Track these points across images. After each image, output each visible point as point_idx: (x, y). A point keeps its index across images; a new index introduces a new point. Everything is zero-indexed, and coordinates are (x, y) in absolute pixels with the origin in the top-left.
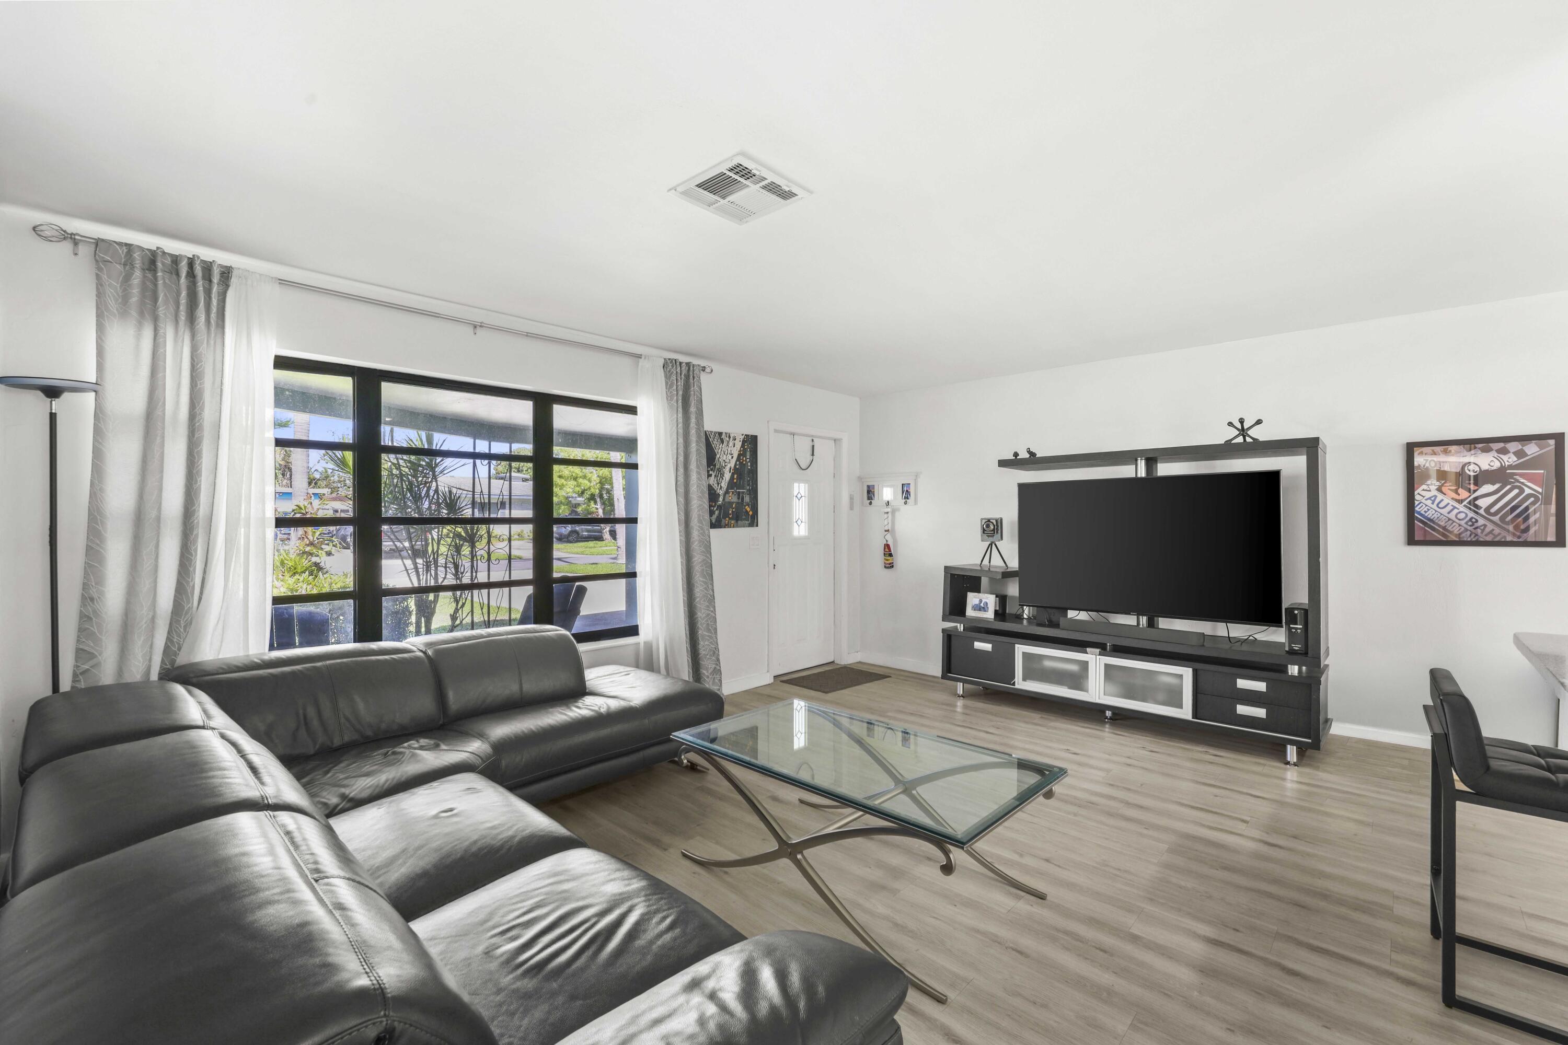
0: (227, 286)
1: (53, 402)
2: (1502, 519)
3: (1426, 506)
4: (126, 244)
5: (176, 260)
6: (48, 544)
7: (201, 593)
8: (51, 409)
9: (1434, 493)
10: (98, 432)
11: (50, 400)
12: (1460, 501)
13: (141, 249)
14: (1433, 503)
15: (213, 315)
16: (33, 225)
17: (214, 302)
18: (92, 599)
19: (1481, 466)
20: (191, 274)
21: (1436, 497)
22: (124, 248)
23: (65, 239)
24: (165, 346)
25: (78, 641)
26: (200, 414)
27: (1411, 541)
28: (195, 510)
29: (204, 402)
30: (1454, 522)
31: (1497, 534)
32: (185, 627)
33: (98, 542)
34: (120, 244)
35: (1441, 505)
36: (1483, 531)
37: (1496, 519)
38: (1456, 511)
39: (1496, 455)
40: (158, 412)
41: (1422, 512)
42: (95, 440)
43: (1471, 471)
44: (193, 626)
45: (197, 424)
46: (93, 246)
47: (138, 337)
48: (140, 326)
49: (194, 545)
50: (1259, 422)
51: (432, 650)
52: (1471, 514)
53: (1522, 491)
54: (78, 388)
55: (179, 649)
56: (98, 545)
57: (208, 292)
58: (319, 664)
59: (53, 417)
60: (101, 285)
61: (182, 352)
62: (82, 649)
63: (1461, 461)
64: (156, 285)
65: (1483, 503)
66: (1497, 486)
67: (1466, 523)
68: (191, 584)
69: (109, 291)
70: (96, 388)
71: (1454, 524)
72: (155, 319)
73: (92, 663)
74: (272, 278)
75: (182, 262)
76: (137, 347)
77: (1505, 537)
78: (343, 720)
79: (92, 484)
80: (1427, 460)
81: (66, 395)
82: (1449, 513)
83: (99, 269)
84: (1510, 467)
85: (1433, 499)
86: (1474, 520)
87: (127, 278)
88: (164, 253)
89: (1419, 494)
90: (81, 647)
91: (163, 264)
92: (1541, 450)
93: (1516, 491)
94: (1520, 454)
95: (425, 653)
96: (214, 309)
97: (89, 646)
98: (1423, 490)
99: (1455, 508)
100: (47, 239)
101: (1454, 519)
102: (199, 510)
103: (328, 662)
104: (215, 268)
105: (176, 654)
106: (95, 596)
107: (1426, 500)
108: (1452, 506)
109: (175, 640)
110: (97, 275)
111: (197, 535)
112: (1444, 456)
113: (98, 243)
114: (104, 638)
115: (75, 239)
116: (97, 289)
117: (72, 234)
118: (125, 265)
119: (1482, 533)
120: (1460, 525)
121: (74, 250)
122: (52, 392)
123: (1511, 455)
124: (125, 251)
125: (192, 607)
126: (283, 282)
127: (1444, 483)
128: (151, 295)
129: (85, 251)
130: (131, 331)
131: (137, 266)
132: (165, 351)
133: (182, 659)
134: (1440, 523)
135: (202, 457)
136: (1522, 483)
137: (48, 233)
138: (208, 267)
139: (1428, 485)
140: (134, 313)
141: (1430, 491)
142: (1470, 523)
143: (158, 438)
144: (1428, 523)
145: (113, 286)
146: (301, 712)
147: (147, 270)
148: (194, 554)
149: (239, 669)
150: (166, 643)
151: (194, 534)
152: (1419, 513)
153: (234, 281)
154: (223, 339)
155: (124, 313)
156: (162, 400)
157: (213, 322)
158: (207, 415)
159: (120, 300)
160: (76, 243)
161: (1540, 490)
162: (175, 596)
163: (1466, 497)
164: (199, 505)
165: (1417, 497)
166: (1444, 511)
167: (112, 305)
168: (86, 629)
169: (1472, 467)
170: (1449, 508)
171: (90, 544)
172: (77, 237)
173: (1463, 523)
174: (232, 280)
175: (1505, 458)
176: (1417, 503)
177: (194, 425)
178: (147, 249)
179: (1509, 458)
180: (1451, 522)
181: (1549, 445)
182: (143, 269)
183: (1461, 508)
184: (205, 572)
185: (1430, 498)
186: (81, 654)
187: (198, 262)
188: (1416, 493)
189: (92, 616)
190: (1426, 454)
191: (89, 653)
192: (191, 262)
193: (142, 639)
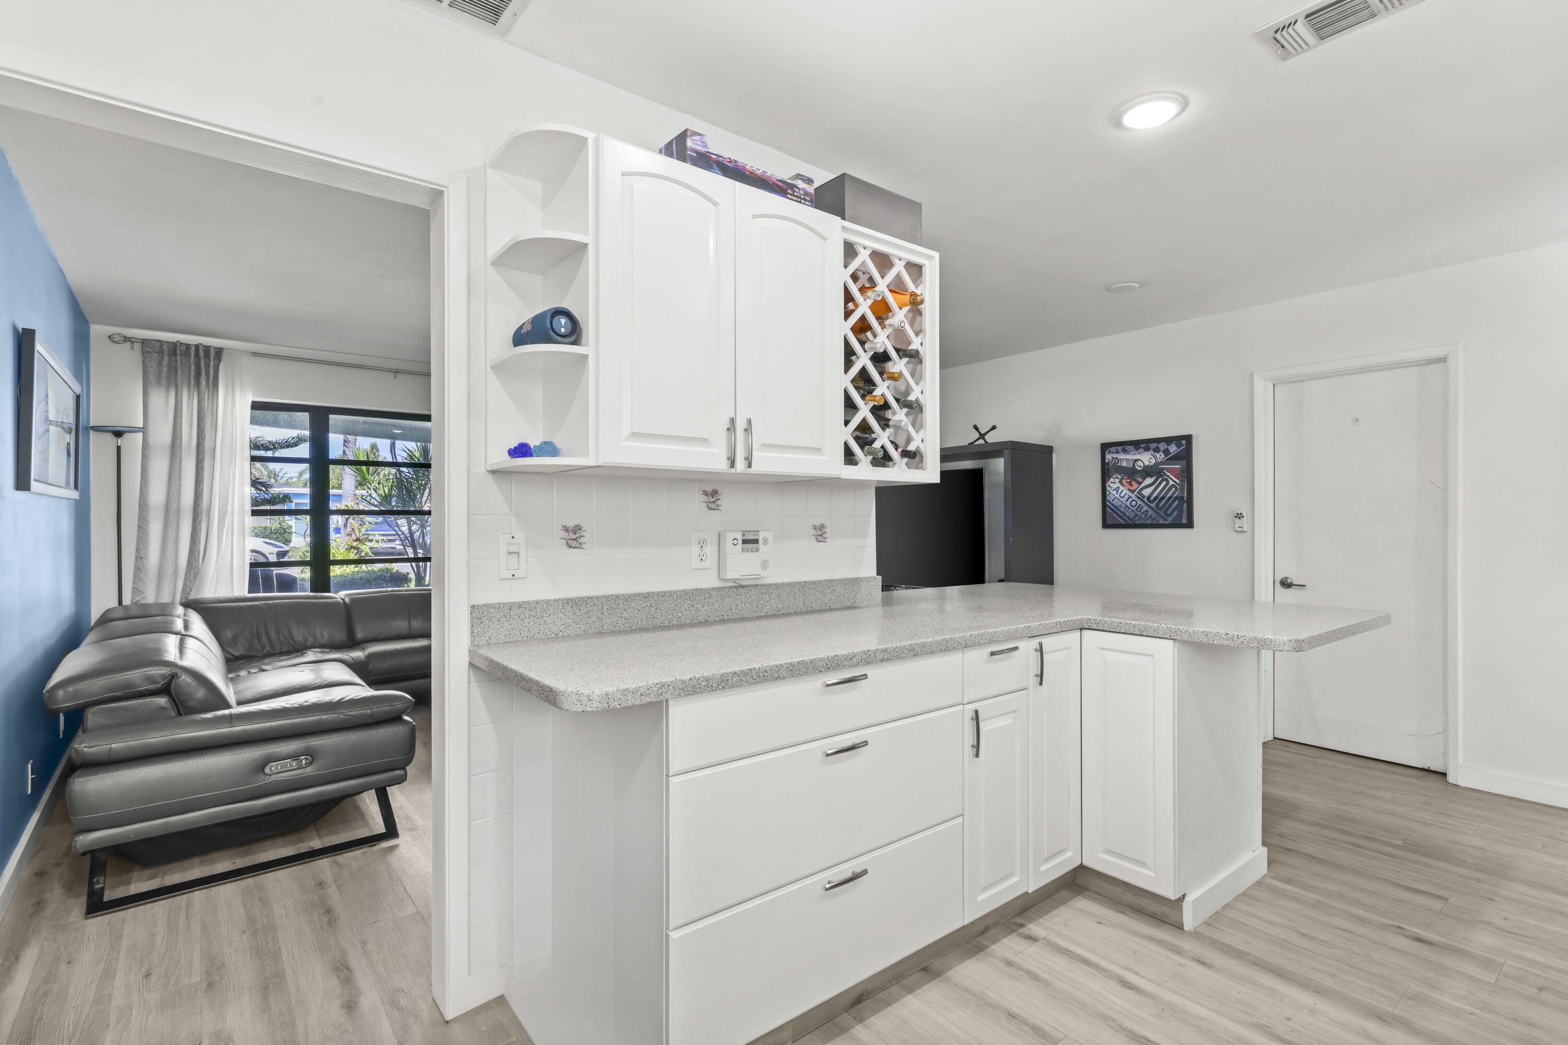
0: (220, 361)
1: (119, 440)
2: (1157, 505)
3: (1113, 495)
4: (160, 341)
5: (188, 346)
6: (116, 523)
7: (204, 556)
8: (118, 444)
9: (1118, 485)
10: (145, 456)
11: (117, 438)
12: (1133, 492)
13: (168, 342)
14: (1117, 493)
15: (211, 380)
16: (108, 336)
17: (212, 371)
18: (141, 558)
19: (1145, 463)
20: (197, 355)
21: (1118, 488)
22: (159, 343)
23: (126, 341)
24: (182, 401)
25: (134, 583)
26: (203, 443)
27: (1106, 525)
28: (199, 504)
29: (205, 435)
30: (1130, 508)
31: (1154, 518)
32: (194, 577)
33: (145, 523)
34: (156, 341)
35: (1122, 495)
36: (1146, 515)
37: (1153, 505)
38: (1131, 499)
39: (1153, 453)
40: (178, 443)
41: (1111, 501)
42: (142, 460)
43: (1139, 466)
44: (199, 575)
45: (201, 450)
46: (141, 344)
47: (167, 398)
48: (168, 389)
49: (199, 525)
50: (994, 428)
51: (348, 598)
52: (1139, 502)
53: (1168, 482)
54: (133, 430)
55: (191, 590)
56: (145, 525)
57: (207, 366)
58: (269, 602)
59: (119, 448)
60: (146, 367)
61: (193, 404)
62: (136, 588)
63: (1133, 458)
64: (176, 364)
65: (1146, 492)
66: (1154, 478)
67: (1136, 509)
68: (197, 550)
69: (151, 370)
70: (144, 430)
71: (1130, 510)
72: (176, 386)
73: (141, 597)
74: (248, 352)
75: (191, 349)
76: (167, 404)
77: (1158, 521)
78: (282, 637)
79: (141, 487)
80: (1113, 458)
81: (126, 435)
82: (1126, 501)
83: (144, 357)
84: (1161, 463)
85: (1117, 490)
86: (1141, 507)
87: (160, 361)
88: (181, 344)
89: (1109, 486)
90: (135, 586)
91: (180, 350)
92: (1178, 449)
93: (1165, 483)
94: (1166, 452)
95: (343, 600)
96: (212, 376)
97: (139, 586)
98: (1111, 482)
99: (1130, 497)
100: (117, 343)
101: (1129, 505)
102: (202, 504)
103: (276, 601)
104: (212, 350)
105: (188, 594)
106: (143, 556)
107: (1113, 490)
108: (1128, 495)
109: (188, 585)
110: (143, 361)
111: (201, 520)
112: (1123, 454)
113: (144, 342)
114: (148, 582)
115: (131, 341)
116: (143, 370)
117: (130, 338)
118: (159, 353)
119: (1146, 517)
120: (1133, 511)
121: (131, 346)
122: (118, 434)
123: (1161, 453)
124: (159, 344)
125: (199, 565)
126: (255, 354)
127: (1124, 476)
128: (173, 369)
129: (137, 346)
130: (163, 394)
131: (166, 353)
132: (182, 405)
133: (193, 596)
134: (1121, 509)
135: (204, 471)
136: (1168, 476)
137: (117, 339)
138: (207, 349)
139: (1114, 478)
140: (164, 383)
141: (1115, 483)
142: (1139, 510)
143: (178, 459)
144: (1116, 509)
145: (153, 365)
146: (255, 630)
147: (172, 355)
148: (199, 531)
149: (220, 602)
150: (183, 587)
151: (199, 518)
152: (1109, 501)
153: (224, 356)
154: (217, 395)
155: (159, 383)
156: (180, 435)
157: (211, 385)
158: (207, 444)
159: (157, 375)
160: (133, 342)
161: (1178, 481)
162: (188, 557)
163: (1136, 488)
164: (202, 501)
165: (1108, 489)
166: (1123, 500)
167: (152, 378)
168: (138, 576)
169: (1139, 463)
170: (1127, 497)
171: (140, 524)
172: (132, 340)
173: (1134, 509)
174: (223, 356)
175: (1158, 455)
176: (1108, 493)
177: (199, 450)
178: (172, 342)
179: (1160, 456)
180: (1127, 508)
181: (1183, 445)
182: (169, 355)
183: (1133, 496)
184: (206, 543)
185: (1115, 489)
186: (135, 590)
187: (201, 347)
188: (1107, 485)
189: (141, 568)
190: (1112, 453)
191: (140, 590)
192: (197, 347)
193: (168, 582)
